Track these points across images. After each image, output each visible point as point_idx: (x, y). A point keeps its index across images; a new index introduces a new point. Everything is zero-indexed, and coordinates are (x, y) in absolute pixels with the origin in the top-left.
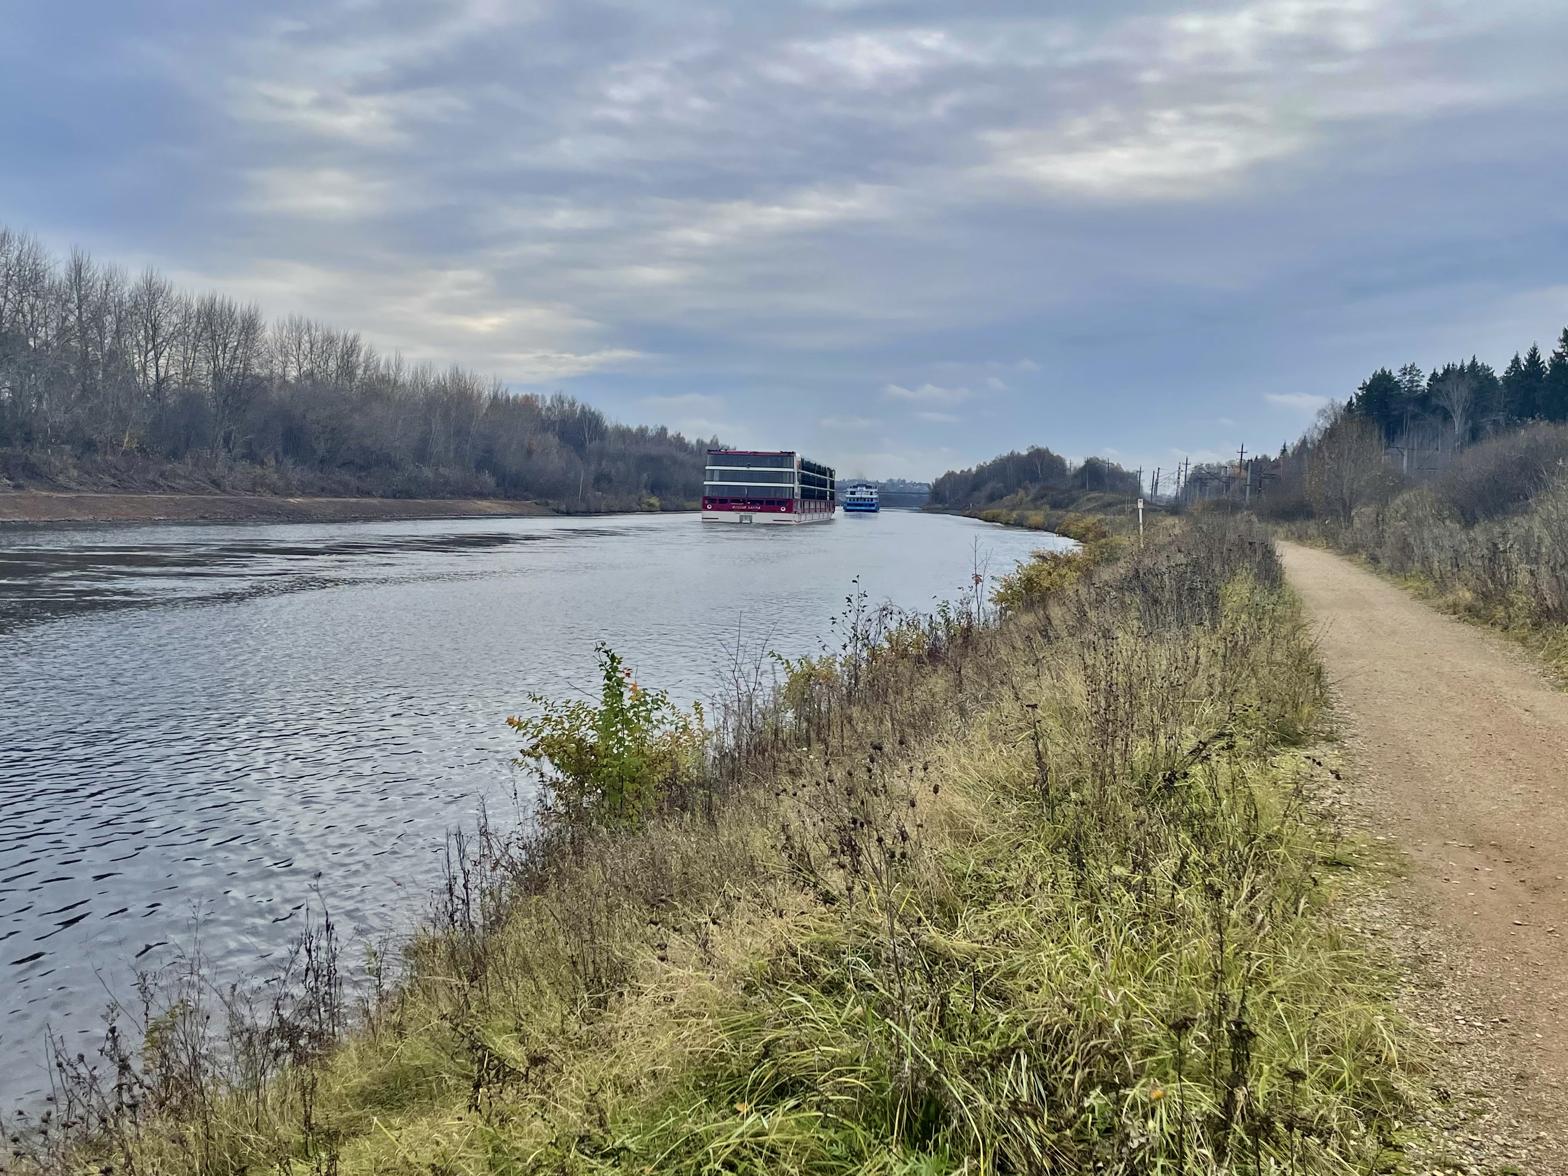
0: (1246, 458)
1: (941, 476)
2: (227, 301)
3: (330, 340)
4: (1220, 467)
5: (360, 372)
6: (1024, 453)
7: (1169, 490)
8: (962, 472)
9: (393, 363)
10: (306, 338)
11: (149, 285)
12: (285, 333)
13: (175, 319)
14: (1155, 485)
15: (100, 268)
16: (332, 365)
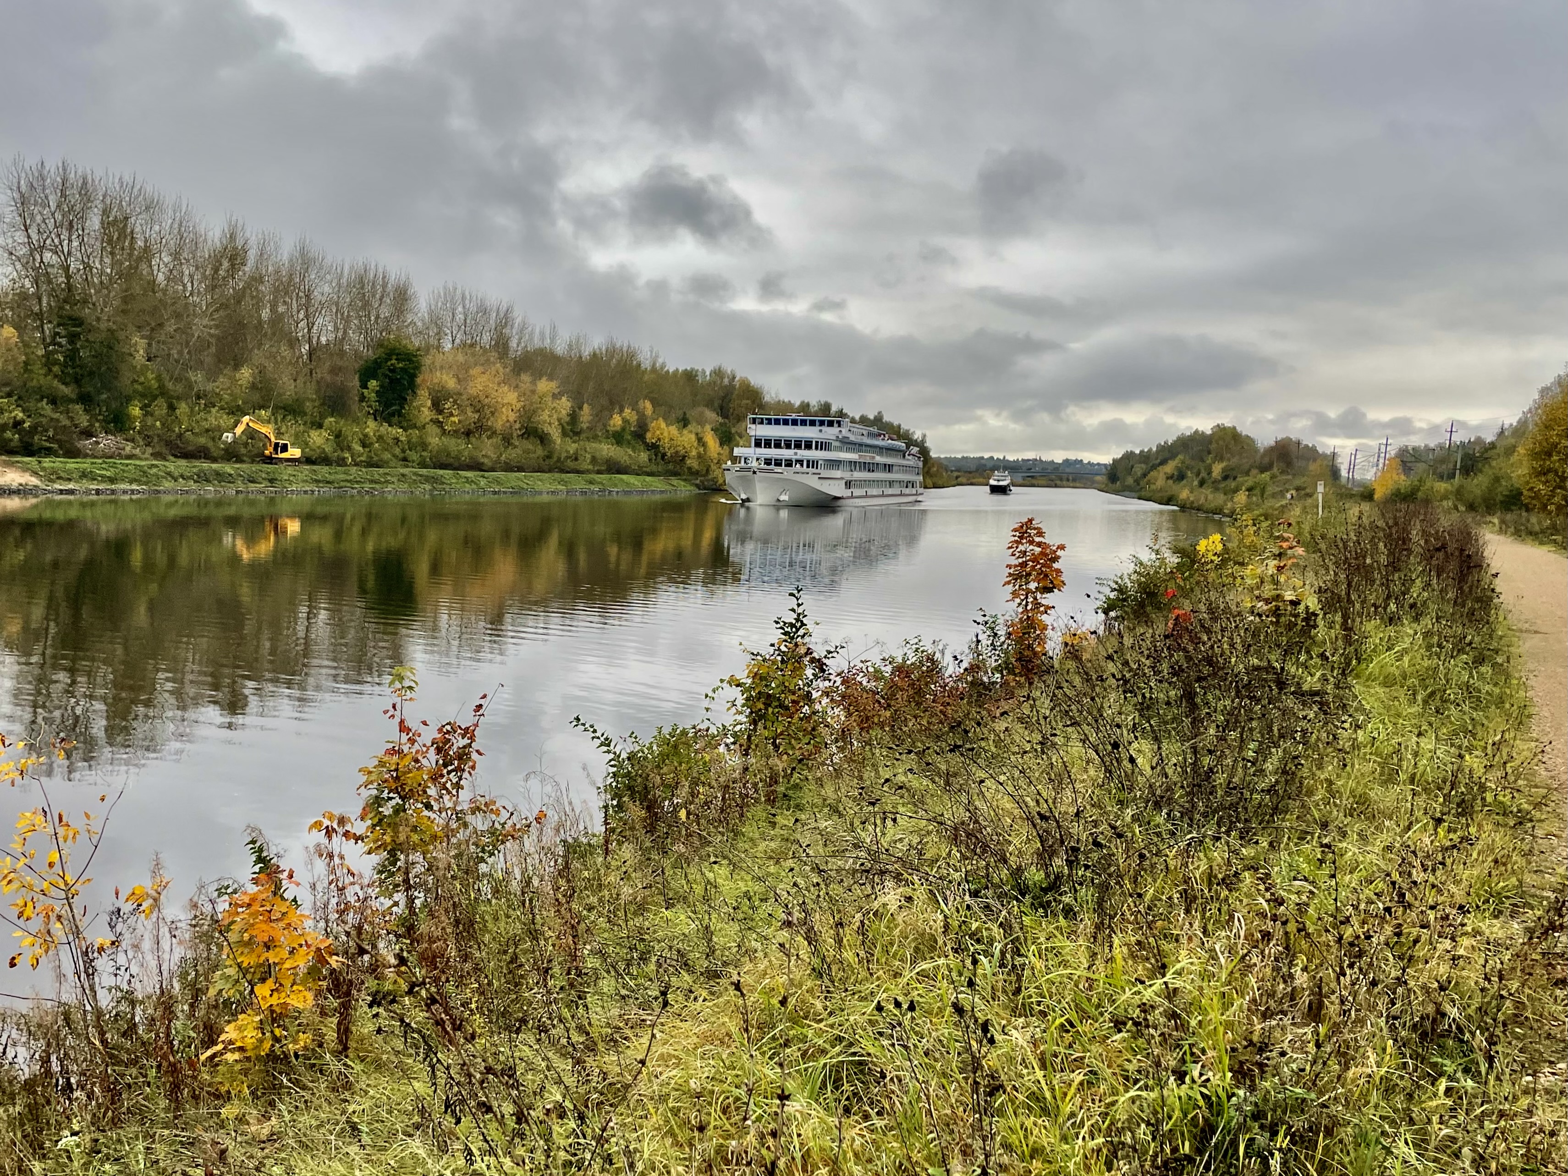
0: (1457, 438)
1: (1119, 456)
2: (381, 270)
3: (484, 311)
4: (1428, 449)
5: (513, 344)
6: (1209, 432)
7: (1367, 474)
8: (1142, 452)
9: (548, 336)
10: (460, 309)
11: (303, 253)
12: (440, 304)
13: (327, 289)
14: (1352, 467)
15: (254, 238)
16: (486, 337)
